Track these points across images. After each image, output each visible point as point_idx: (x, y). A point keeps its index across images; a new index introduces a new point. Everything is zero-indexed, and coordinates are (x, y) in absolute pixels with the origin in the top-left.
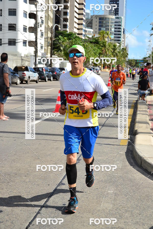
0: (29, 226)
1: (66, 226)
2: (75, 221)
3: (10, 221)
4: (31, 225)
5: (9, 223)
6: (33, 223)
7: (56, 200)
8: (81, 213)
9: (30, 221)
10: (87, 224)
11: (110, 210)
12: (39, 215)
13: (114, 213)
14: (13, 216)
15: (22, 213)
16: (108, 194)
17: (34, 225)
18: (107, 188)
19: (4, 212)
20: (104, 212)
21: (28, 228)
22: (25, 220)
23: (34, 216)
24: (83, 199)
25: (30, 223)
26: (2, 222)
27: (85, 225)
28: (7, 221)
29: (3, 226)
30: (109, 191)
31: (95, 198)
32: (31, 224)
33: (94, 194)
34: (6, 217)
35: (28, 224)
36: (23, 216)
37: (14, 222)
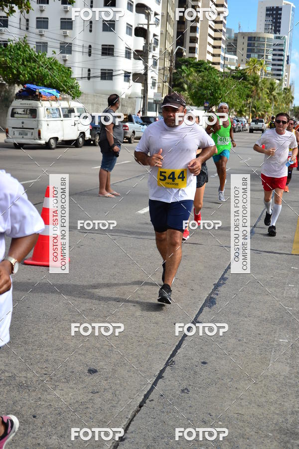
0: (145, 403)
1: (210, 406)
2: (224, 396)
3: (110, 391)
4: (147, 401)
5: (108, 395)
6: (151, 397)
7: (190, 353)
8: (235, 380)
9: (146, 393)
10: (247, 403)
11: (285, 377)
12: (160, 380)
13: (294, 382)
14: (116, 382)
15: (131, 376)
16: (279, 345)
17: (152, 400)
18: (277, 333)
19: (100, 373)
20: (276, 380)
21: (143, 406)
22: (136, 389)
23: (152, 383)
24: (236, 353)
25: (146, 396)
26: (98, 392)
27: (243, 404)
28: (105, 389)
29: (100, 400)
30: (281, 340)
31: (257, 352)
32: (148, 398)
33: (254, 344)
34: (104, 383)
35: (143, 397)
36: (133, 381)
37: (117, 392)
